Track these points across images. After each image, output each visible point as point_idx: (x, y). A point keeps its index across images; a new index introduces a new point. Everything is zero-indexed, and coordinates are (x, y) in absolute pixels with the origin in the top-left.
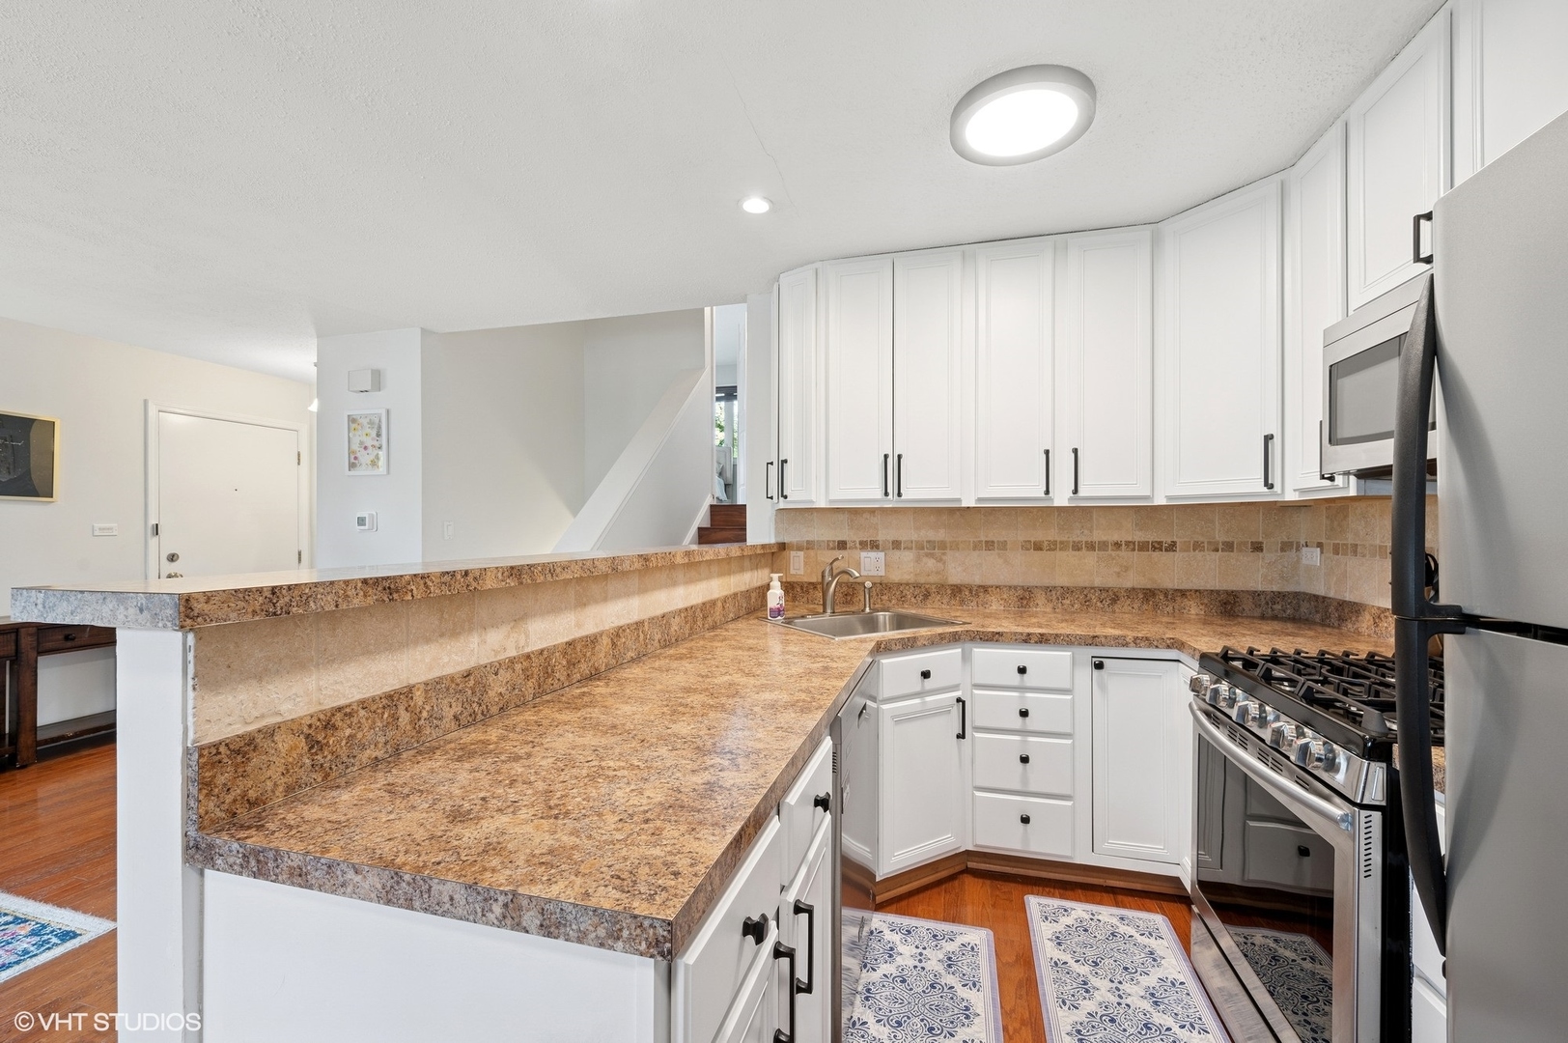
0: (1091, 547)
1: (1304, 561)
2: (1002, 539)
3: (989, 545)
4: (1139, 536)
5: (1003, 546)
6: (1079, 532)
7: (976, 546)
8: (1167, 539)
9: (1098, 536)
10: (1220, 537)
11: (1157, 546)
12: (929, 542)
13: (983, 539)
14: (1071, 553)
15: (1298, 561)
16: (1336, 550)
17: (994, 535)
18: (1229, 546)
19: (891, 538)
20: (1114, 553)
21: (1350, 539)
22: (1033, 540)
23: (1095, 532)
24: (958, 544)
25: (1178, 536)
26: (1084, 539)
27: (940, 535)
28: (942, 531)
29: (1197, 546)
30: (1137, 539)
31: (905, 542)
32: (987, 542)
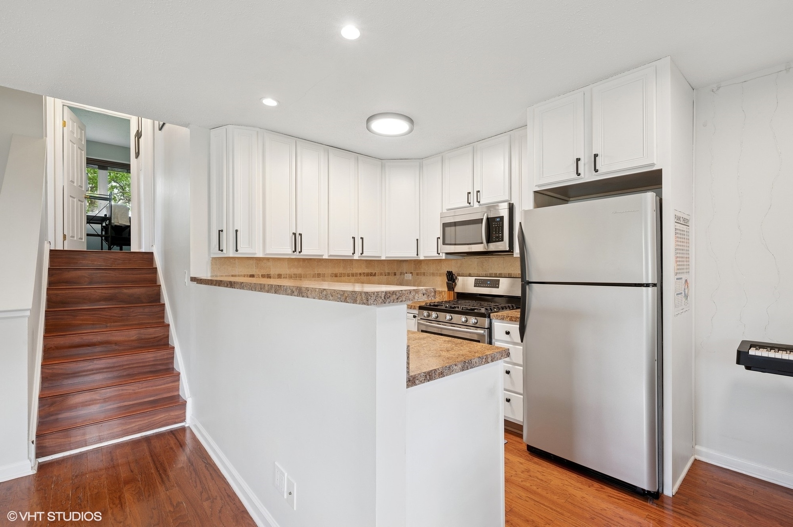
0: (353, 275)
1: (406, 278)
2: (323, 273)
3: (319, 275)
4: (367, 271)
5: (324, 275)
6: (349, 269)
7: (314, 276)
8: (374, 272)
9: (355, 271)
10: (387, 271)
11: (371, 274)
12: (294, 274)
13: (316, 272)
14: (347, 277)
15: (404, 277)
16: (417, 274)
17: (321, 270)
18: (389, 274)
19: (277, 273)
20: (359, 277)
21: (422, 271)
22: (334, 273)
23: (354, 269)
24: (306, 275)
25: (377, 271)
26: (351, 272)
27: (299, 271)
28: (300, 269)
29: (381, 274)
30: (366, 272)
31: (284, 274)
32: (318, 274)
